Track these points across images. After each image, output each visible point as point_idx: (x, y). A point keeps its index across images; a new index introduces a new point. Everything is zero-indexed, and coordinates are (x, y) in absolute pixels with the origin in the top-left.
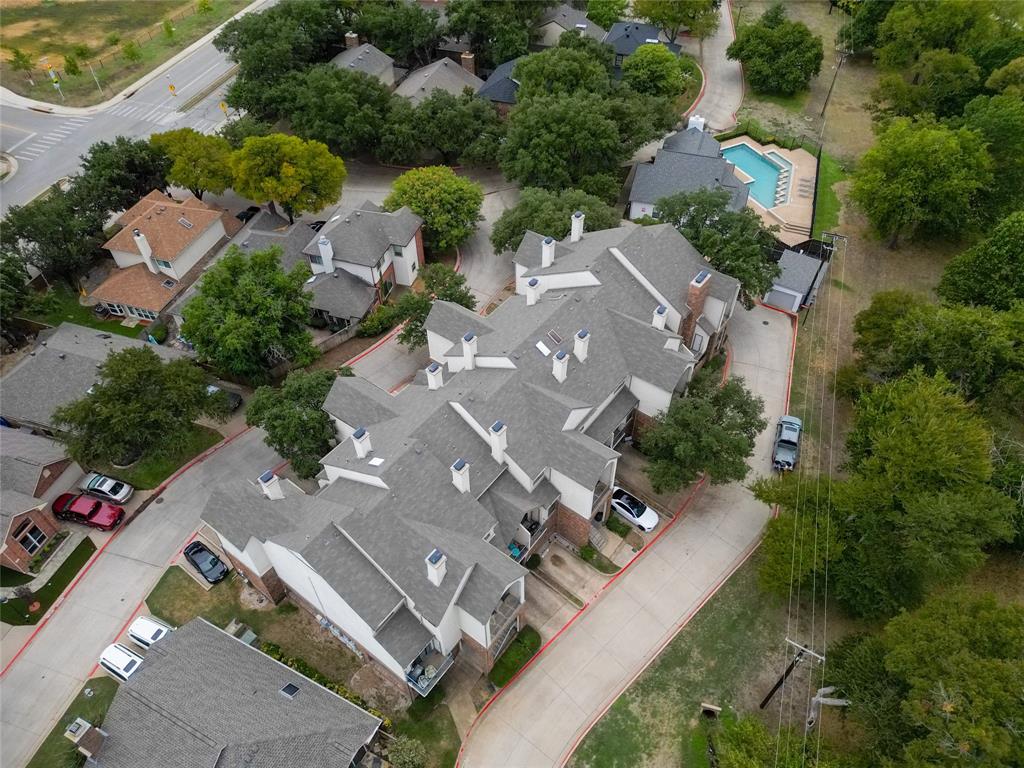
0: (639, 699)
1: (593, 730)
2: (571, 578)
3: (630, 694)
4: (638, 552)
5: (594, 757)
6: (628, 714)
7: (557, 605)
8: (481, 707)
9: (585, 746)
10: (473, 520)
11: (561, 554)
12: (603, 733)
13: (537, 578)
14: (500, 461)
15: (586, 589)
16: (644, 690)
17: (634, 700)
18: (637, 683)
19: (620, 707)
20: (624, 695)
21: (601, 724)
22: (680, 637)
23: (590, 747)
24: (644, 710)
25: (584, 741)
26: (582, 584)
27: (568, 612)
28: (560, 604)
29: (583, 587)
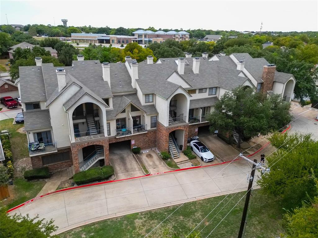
0: (145, 219)
1: (105, 221)
2: (151, 163)
3: (142, 215)
4: (194, 166)
5: (92, 234)
6: (132, 223)
7: (135, 169)
8: (60, 189)
9: (93, 227)
10: (102, 91)
11: (154, 155)
12: (109, 225)
13: (134, 157)
14: (133, 87)
15: (155, 169)
16: (151, 216)
17: (141, 218)
18: (150, 212)
19: (130, 219)
20: (137, 214)
21: (111, 220)
22: (194, 203)
23: (95, 228)
24: (144, 226)
25: (93, 224)
26: (155, 167)
27: (138, 173)
28: (137, 169)
29: (154, 168)
